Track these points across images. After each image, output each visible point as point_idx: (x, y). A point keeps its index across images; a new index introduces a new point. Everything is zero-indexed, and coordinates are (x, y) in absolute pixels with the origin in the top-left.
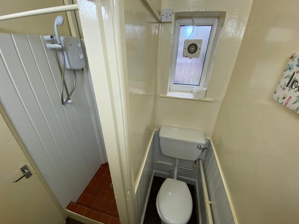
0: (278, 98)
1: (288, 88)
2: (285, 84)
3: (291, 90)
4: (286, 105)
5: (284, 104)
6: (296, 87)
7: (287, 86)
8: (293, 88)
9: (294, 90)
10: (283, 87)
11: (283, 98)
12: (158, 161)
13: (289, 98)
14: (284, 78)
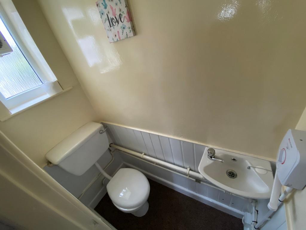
0: (113, 39)
1: (112, 27)
2: (109, 27)
3: (115, 27)
4: (120, 39)
5: (119, 40)
6: (115, 23)
7: (111, 27)
8: (114, 25)
9: (116, 25)
10: (109, 30)
11: (115, 36)
12: (83, 192)
13: (118, 33)
14: (105, 23)
